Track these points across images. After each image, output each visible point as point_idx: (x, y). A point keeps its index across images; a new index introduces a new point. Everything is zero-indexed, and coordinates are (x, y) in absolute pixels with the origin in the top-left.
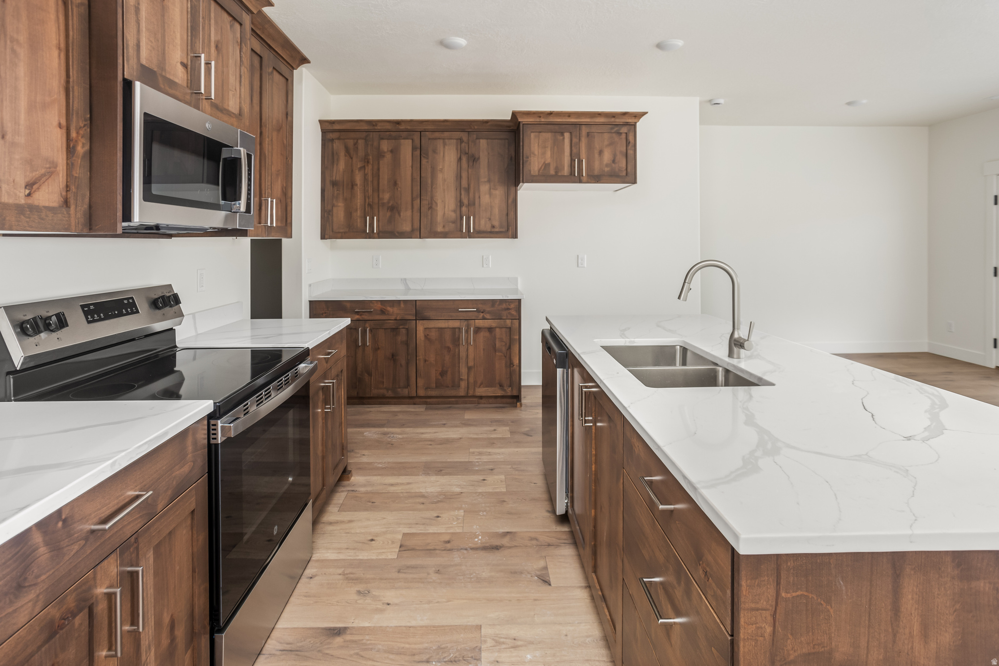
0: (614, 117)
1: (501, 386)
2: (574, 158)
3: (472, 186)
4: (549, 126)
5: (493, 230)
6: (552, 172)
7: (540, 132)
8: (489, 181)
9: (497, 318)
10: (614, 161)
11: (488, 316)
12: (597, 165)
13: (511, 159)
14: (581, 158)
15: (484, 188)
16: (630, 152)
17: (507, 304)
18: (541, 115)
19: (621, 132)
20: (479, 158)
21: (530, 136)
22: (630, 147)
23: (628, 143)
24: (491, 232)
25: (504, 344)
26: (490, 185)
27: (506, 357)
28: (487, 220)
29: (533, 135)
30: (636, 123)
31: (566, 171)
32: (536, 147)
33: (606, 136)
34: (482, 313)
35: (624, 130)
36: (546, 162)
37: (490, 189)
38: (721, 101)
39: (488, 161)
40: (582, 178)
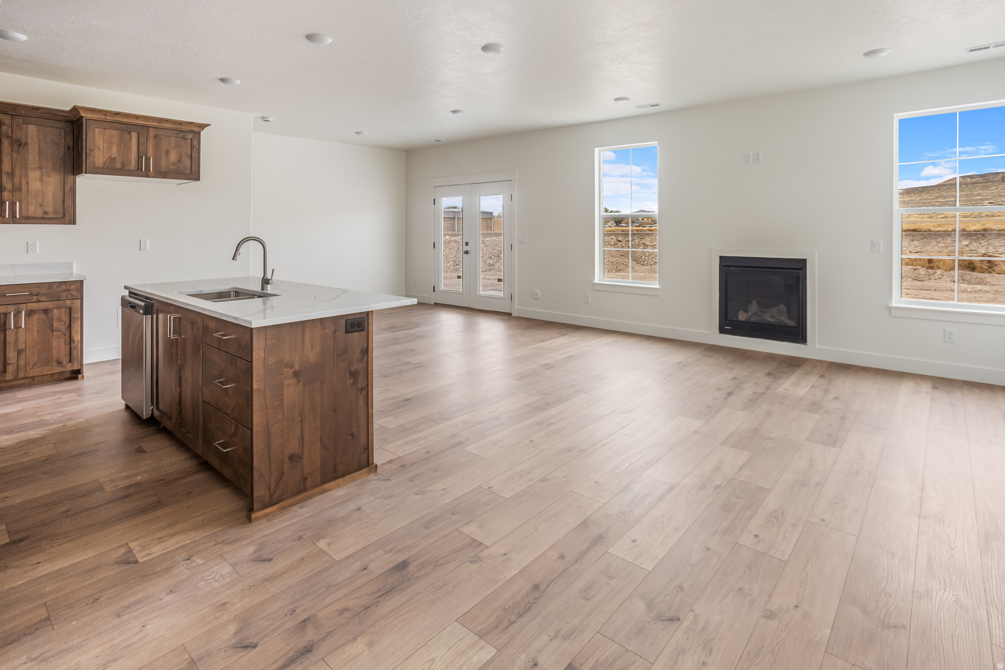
0: (181, 125)
1: (59, 363)
2: (141, 155)
3: (17, 171)
4: (115, 124)
5: (45, 216)
6: (118, 166)
7: (106, 129)
8: (40, 168)
9: (55, 299)
10: (179, 161)
11: (43, 298)
12: (163, 163)
13: (68, 148)
14: (149, 155)
15: (34, 175)
16: (195, 155)
17: (67, 285)
18: (107, 114)
19: (187, 137)
20: (26, 144)
21: (95, 131)
22: (194, 150)
23: (192, 147)
24: (42, 218)
25: (63, 323)
26: (42, 171)
27: (65, 335)
28: (39, 206)
29: (97, 130)
30: (200, 132)
31: (133, 165)
32: (101, 142)
33: (173, 139)
34: (36, 296)
35: (189, 136)
36: (112, 157)
37: (42, 176)
38: (271, 119)
39: (39, 148)
40: (149, 173)
